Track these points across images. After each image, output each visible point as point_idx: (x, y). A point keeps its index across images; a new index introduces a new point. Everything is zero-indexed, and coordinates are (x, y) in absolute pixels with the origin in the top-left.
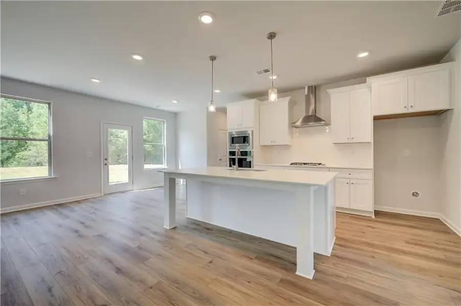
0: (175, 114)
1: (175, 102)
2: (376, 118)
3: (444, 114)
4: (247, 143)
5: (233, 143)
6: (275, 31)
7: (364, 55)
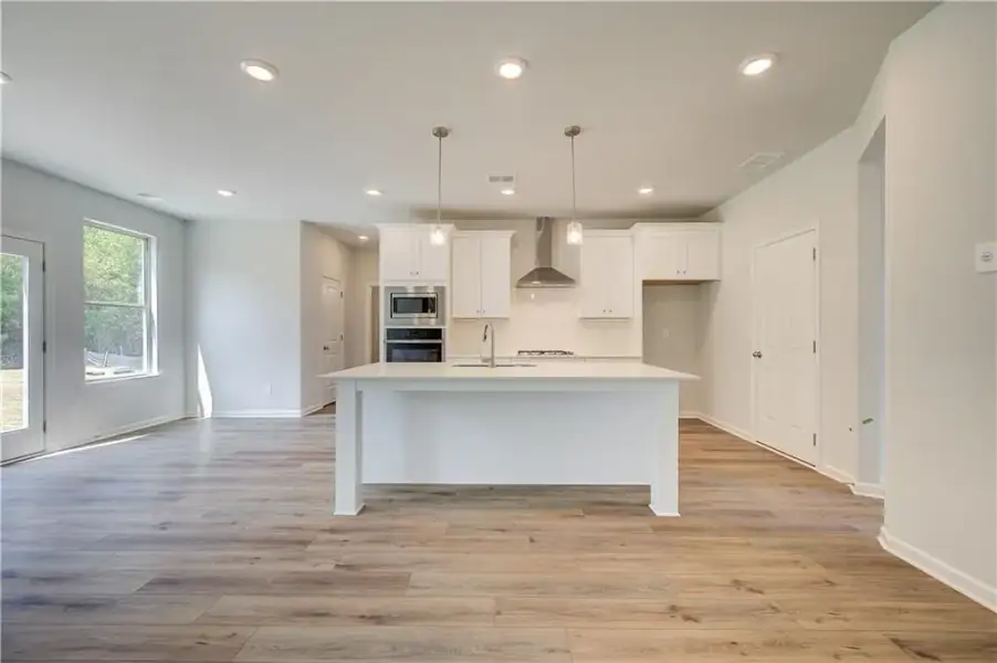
0: (186, 223)
1: (226, 194)
2: (646, 283)
3: (704, 285)
4: (433, 311)
5: (395, 311)
6: (582, 126)
7: (645, 191)
